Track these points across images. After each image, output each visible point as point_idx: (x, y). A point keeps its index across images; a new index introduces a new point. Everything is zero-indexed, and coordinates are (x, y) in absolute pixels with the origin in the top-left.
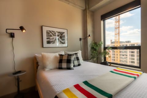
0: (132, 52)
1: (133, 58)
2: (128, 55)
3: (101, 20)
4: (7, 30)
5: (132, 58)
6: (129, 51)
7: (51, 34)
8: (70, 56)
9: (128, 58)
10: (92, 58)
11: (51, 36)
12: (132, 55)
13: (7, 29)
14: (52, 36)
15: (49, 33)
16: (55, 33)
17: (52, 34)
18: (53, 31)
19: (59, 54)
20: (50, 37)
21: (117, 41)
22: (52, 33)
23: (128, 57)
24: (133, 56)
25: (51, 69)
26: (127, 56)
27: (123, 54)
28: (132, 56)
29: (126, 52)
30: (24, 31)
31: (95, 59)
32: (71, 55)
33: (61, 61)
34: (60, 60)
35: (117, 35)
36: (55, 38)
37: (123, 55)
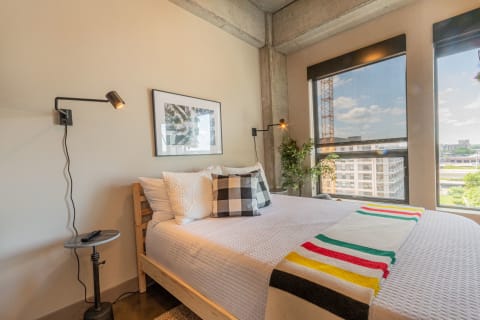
0: (366, 168)
1: (368, 184)
2: (356, 177)
3: (308, 79)
4: (59, 101)
5: (364, 184)
6: (359, 165)
7: (177, 114)
8: (248, 179)
9: (356, 185)
10: (285, 185)
11: (177, 121)
12: (365, 175)
13: (57, 99)
14: (182, 120)
15: (172, 113)
16: (189, 113)
17: (180, 116)
18: (183, 108)
19: (212, 175)
20: (175, 125)
21: (328, 136)
22: (180, 113)
23: (357, 180)
24: (368, 179)
25: (196, 220)
26: (352, 178)
27: (344, 173)
28: (365, 178)
29: (350, 168)
30: (120, 106)
31: (296, 187)
32: (249, 176)
33: (223, 194)
34: (219, 191)
35: (327, 119)
36: (190, 128)
37: (344, 177)
